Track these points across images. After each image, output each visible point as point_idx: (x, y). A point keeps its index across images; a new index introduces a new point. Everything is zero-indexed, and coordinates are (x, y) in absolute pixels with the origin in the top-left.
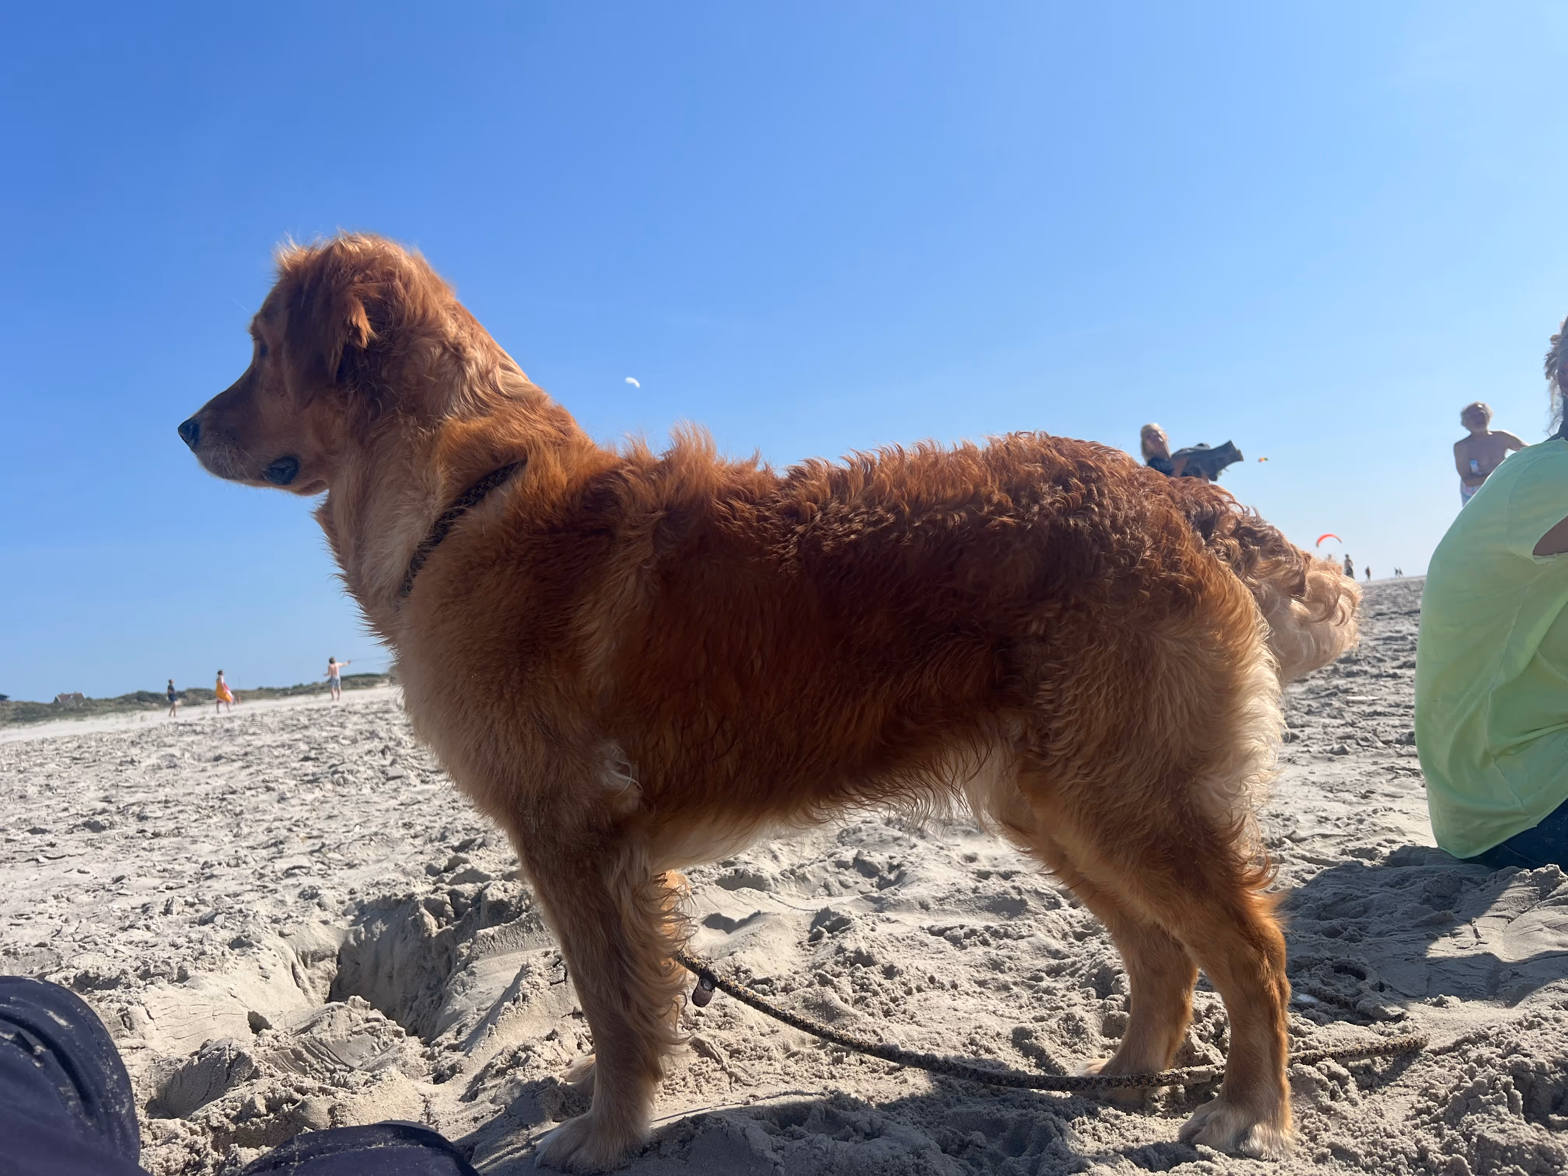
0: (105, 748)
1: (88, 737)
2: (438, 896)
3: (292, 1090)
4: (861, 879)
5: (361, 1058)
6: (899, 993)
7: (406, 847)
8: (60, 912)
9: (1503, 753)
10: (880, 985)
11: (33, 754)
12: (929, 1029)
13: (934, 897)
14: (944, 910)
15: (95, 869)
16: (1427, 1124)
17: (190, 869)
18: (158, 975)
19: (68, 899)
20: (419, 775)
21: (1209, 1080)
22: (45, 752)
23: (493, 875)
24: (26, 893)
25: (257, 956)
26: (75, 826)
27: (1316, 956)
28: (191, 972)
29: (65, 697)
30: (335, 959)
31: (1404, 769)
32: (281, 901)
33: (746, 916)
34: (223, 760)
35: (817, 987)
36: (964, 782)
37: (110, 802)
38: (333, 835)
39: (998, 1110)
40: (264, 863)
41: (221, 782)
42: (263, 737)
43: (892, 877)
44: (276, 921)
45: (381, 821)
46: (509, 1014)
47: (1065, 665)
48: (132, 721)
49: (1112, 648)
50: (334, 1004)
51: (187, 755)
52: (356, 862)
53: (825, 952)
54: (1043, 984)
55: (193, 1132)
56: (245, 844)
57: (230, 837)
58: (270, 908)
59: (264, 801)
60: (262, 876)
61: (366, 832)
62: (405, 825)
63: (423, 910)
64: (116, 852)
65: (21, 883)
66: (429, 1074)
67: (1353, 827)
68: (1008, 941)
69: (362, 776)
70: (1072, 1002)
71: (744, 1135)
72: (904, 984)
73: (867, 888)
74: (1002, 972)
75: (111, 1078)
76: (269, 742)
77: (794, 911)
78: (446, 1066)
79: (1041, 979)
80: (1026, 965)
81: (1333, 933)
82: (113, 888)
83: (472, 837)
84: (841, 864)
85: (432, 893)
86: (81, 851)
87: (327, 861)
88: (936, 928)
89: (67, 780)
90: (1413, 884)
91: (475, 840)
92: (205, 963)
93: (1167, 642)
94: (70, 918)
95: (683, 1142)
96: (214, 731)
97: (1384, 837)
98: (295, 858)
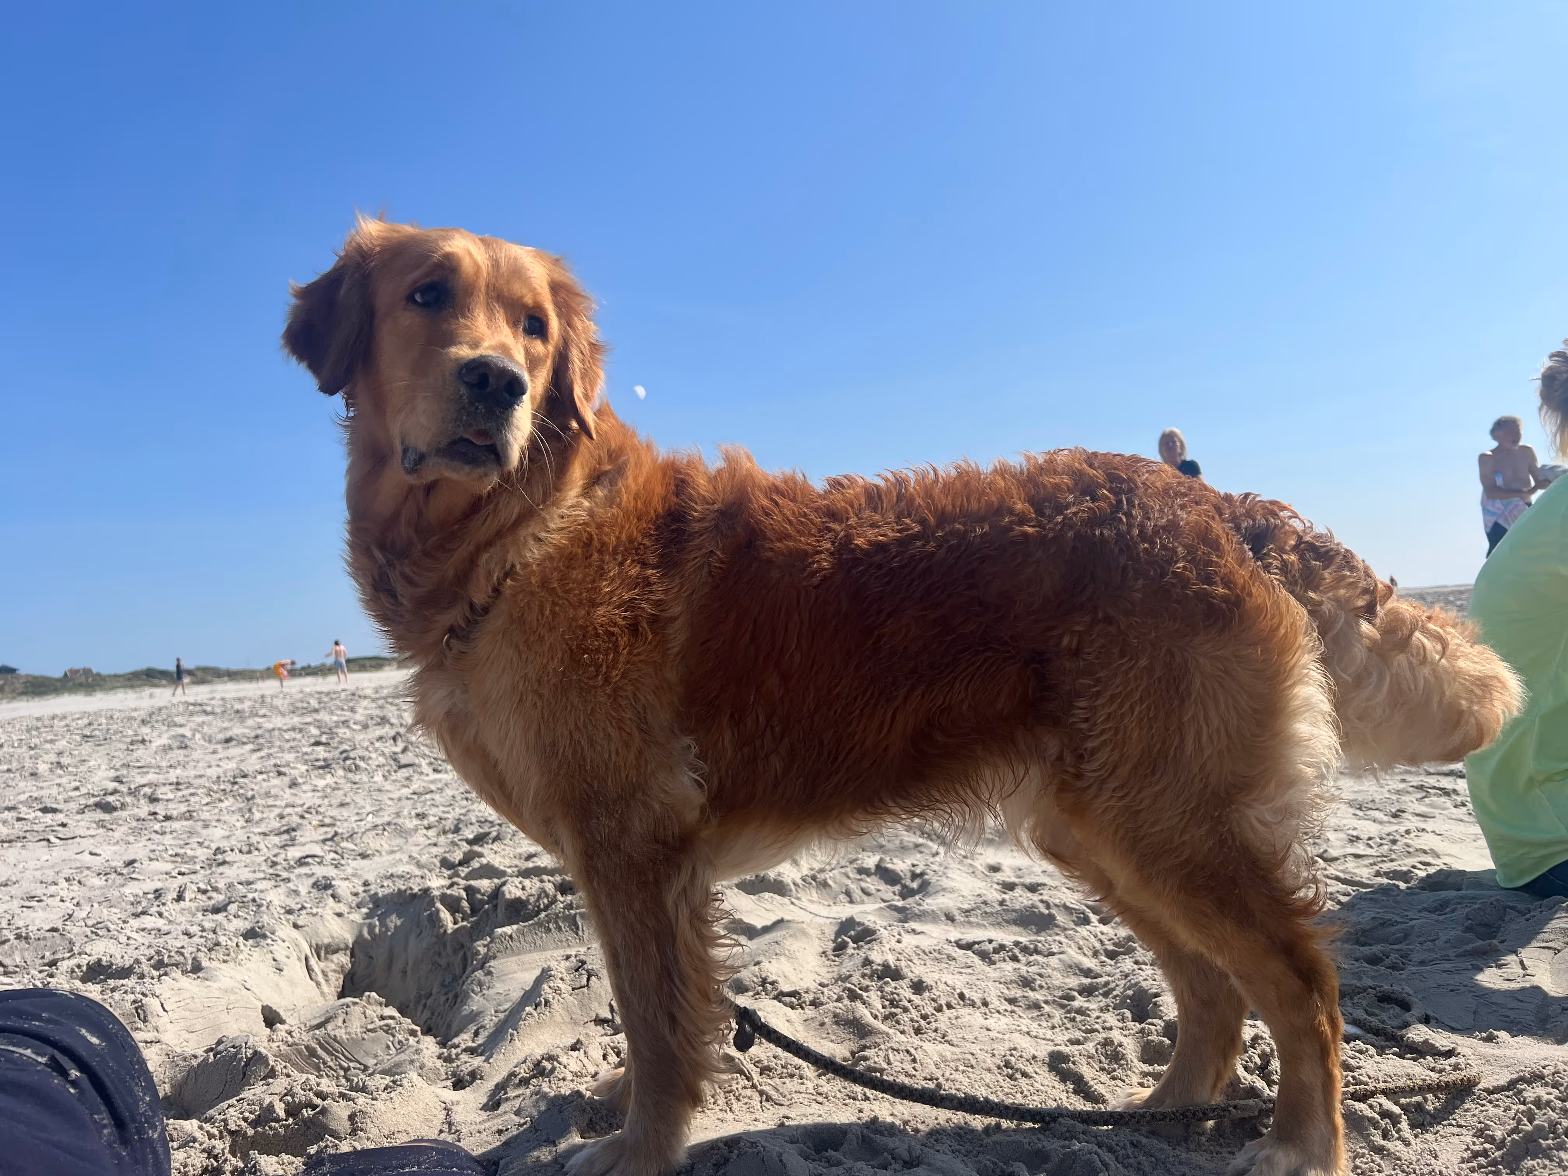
0: (115, 726)
1: (98, 714)
2: (455, 892)
3: (311, 1095)
4: (883, 887)
5: (376, 1056)
6: (929, 1010)
7: (420, 838)
8: (72, 895)
9: (1549, 779)
10: (910, 1001)
11: (43, 730)
12: (962, 1050)
13: (959, 909)
14: (969, 923)
15: (107, 852)
16: (1484, 1167)
17: (203, 854)
18: (172, 965)
19: (80, 882)
20: (431, 764)
21: (1257, 1113)
22: (55, 728)
23: (509, 871)
24: (38, 874)
25: (271, 948)
26: (87, 806)
27: (1358, 984)
28: (205, 963)
29: (75, 672)
30: (348, 952)
31: (1434, 788)
32: (295, 891)
33: (769, 923)
34: (234, 743)
35: (846, 1001)
36: (1002, 799)
37: (121, 782)
38: (346, 824)
39: (1039, 1140)
40: (276, 851)
41: (232, 765)
42: (273, 719)
43: (915, 885)
44: (289, 912)
45: (393, 810)
46: (531, 1020)
47: (1098, 681)
48: (142, 698)
49: (1143, 662)
50: (349, 1000)
51: (198, 736)
52: (369, 852)
53: (850, 964)
54: (1076, 1004)
55: (211, 1136)
56: (257, 830)
57: (242, 823)
58: (283, 897)
59: (275, 786)
60: (274, 864)
61: (379, 821)
62: (418, 815)
63: (439, 905)
64: (127, 835)
65: (32, 864)
66: (447, 1079)
67: (1386, 847)
68: (1039, 958)
69: (374, 763)
70: (1108, 1025)
71: (781, 1161)
72: (933, 1000)
73: (889, 896)
74: (1033, 989)
75: (143, 1099)
76: (279, 725)
77: (818, 919)
78: (466, 1071)
79: (1073, 999)
80: (1057, 983)
81: (1374, 960)
82: (125, 871)
83: (486, 830)
84: (862, 871)
85: (448, 888)
86: (92, 832)
87: (340, 851)
88: (964, 942)
89: (78, 759)
90: (1453, 911)
91: (489, 833)
92: (219, 954)
93: (1201, 660)
94: (82, 901)
95: (717, 1166)
96: (224, 712)
97: (1419, 859)
98: (307, 846)
